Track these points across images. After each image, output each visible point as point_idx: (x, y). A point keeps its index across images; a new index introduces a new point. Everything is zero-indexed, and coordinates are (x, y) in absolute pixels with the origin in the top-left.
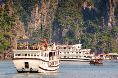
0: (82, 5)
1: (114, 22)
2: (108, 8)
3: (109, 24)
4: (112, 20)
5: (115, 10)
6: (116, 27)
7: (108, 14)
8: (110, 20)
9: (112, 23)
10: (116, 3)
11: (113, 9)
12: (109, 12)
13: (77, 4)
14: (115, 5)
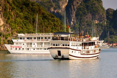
0: (50, 9)
1: (75, 21)
2: (71, 11)
3: (72, 23)
4: (74, 20)
5: (76, 13)
6: (76, 24)
7: (71, 16)
8: (73, 20)
9: (73, 22)
10: (76, 8)
11: (75, 12)
12: (72, 15)
13: (47, 9)
14: (76, 10)
